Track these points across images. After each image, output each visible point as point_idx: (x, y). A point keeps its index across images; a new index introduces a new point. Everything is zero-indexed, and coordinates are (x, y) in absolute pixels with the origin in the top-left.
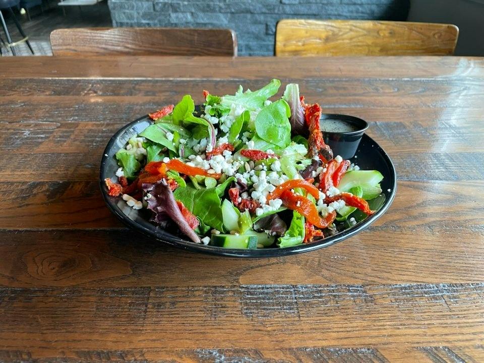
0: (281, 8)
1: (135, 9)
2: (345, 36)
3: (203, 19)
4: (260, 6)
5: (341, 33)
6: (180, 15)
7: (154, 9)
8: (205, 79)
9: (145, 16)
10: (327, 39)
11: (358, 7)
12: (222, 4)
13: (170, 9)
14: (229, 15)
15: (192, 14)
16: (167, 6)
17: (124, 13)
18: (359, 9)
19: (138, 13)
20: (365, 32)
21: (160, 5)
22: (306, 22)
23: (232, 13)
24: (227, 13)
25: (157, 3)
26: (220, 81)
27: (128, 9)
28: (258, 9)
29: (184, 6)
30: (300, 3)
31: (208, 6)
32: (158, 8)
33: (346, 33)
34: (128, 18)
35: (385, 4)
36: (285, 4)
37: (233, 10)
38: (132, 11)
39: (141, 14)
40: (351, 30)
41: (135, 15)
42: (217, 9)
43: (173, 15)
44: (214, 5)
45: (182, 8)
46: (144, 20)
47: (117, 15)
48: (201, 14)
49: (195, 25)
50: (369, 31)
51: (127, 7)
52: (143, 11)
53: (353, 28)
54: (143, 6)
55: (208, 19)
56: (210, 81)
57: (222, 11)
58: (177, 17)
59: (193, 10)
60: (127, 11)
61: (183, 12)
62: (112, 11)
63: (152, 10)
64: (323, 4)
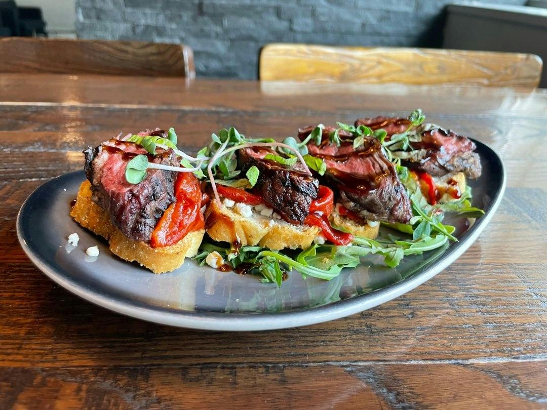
1: (109, 31)
2: (371, 72)
5: (364, 68)
7: (134, 32)
8: (165, 107)
10: (343, 78)
12: (218, 29)
13: (155, 34)
14: (228, 43)
16: (150, 29)
20: (401, 66)
21: (141, 27)
22: (310, 50)
23: (231, 40)
24: (226, 39)
25: (138, 25)
26: (192, 112)
29: (171, 29)
30: (313, 31)
32: (139, 31)
33: (372, 68)
36: (295, 31)
37: (232, 37)
40: (379, 63)
42: (213, 35)
44: (209, 30)
50: (409, 64)
51: (99, 28)
52: (121, 32)
53: (384, 60)
54: (119, 28)
56: (173, 111)
64: (342, 34)
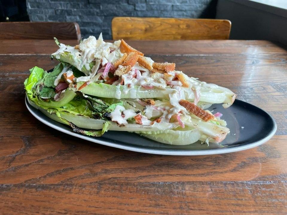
0: (135, 13)
1: (44, 13)
3: (87, 19)
4: (122, 11)
6: (73, 17)
7: (56, 14)
9: (50, 18)
10: (146, 30)
11: (183, 12)
12: (98, 11)
13: (66, 14)
14: (103, 17)
15: (80, 17)
16: (63, 11)
17: (37, 16)
18: (183, 13)
19: (46, 16)
21: (59, 11)
22: (131, 19)
23: (105, 16)
24: (102, 16)
27: (40, 13)
28: (121, 13)
29: (74, 11)
30: (147, 10)
31: (90, 12)
32: (58, 13)
34: (40, 19)
35: (200, 11)
36: (137, 10)
37: (105, 14)
38: (42, 15)
39: (48, 16)
40: (161, 24)
41: (44, 17)
42: (95, 13)
43: (68, 17)
44: (93, 11)
45: (73, 13)
46: (50, 20)
47: (33, 17)
48: (85, 17)
49: (82, 23)
51: (38, 12)
52: (49, 14)
54: (48, 12)
55: (90, 20)
57: (99, 15)
58: (70, 19)
59: (80, 14)
60: (39, 15)
61: (74, 15)
62: (30, 15)
63: (54, 14)
64: (161, 11)
